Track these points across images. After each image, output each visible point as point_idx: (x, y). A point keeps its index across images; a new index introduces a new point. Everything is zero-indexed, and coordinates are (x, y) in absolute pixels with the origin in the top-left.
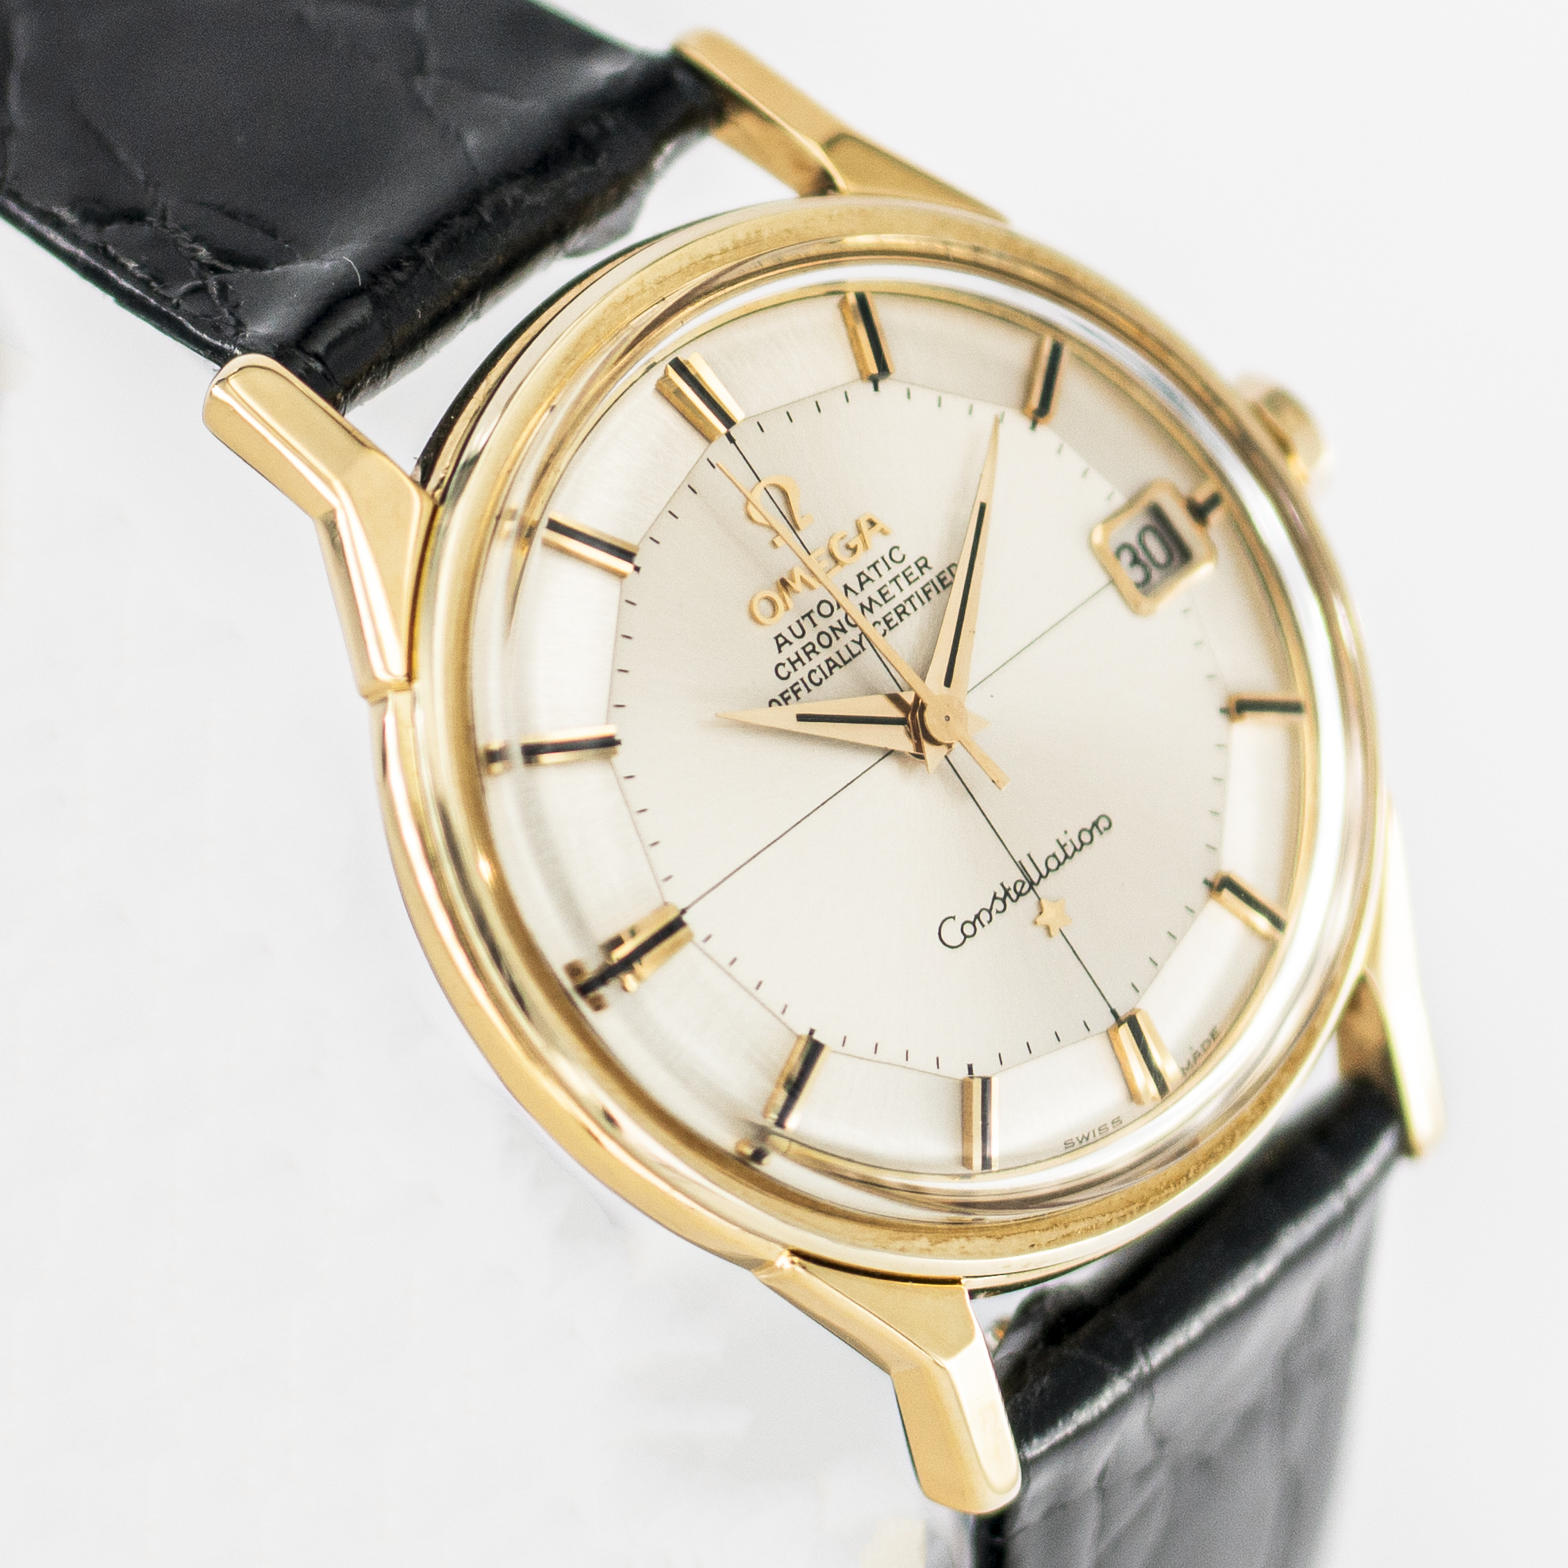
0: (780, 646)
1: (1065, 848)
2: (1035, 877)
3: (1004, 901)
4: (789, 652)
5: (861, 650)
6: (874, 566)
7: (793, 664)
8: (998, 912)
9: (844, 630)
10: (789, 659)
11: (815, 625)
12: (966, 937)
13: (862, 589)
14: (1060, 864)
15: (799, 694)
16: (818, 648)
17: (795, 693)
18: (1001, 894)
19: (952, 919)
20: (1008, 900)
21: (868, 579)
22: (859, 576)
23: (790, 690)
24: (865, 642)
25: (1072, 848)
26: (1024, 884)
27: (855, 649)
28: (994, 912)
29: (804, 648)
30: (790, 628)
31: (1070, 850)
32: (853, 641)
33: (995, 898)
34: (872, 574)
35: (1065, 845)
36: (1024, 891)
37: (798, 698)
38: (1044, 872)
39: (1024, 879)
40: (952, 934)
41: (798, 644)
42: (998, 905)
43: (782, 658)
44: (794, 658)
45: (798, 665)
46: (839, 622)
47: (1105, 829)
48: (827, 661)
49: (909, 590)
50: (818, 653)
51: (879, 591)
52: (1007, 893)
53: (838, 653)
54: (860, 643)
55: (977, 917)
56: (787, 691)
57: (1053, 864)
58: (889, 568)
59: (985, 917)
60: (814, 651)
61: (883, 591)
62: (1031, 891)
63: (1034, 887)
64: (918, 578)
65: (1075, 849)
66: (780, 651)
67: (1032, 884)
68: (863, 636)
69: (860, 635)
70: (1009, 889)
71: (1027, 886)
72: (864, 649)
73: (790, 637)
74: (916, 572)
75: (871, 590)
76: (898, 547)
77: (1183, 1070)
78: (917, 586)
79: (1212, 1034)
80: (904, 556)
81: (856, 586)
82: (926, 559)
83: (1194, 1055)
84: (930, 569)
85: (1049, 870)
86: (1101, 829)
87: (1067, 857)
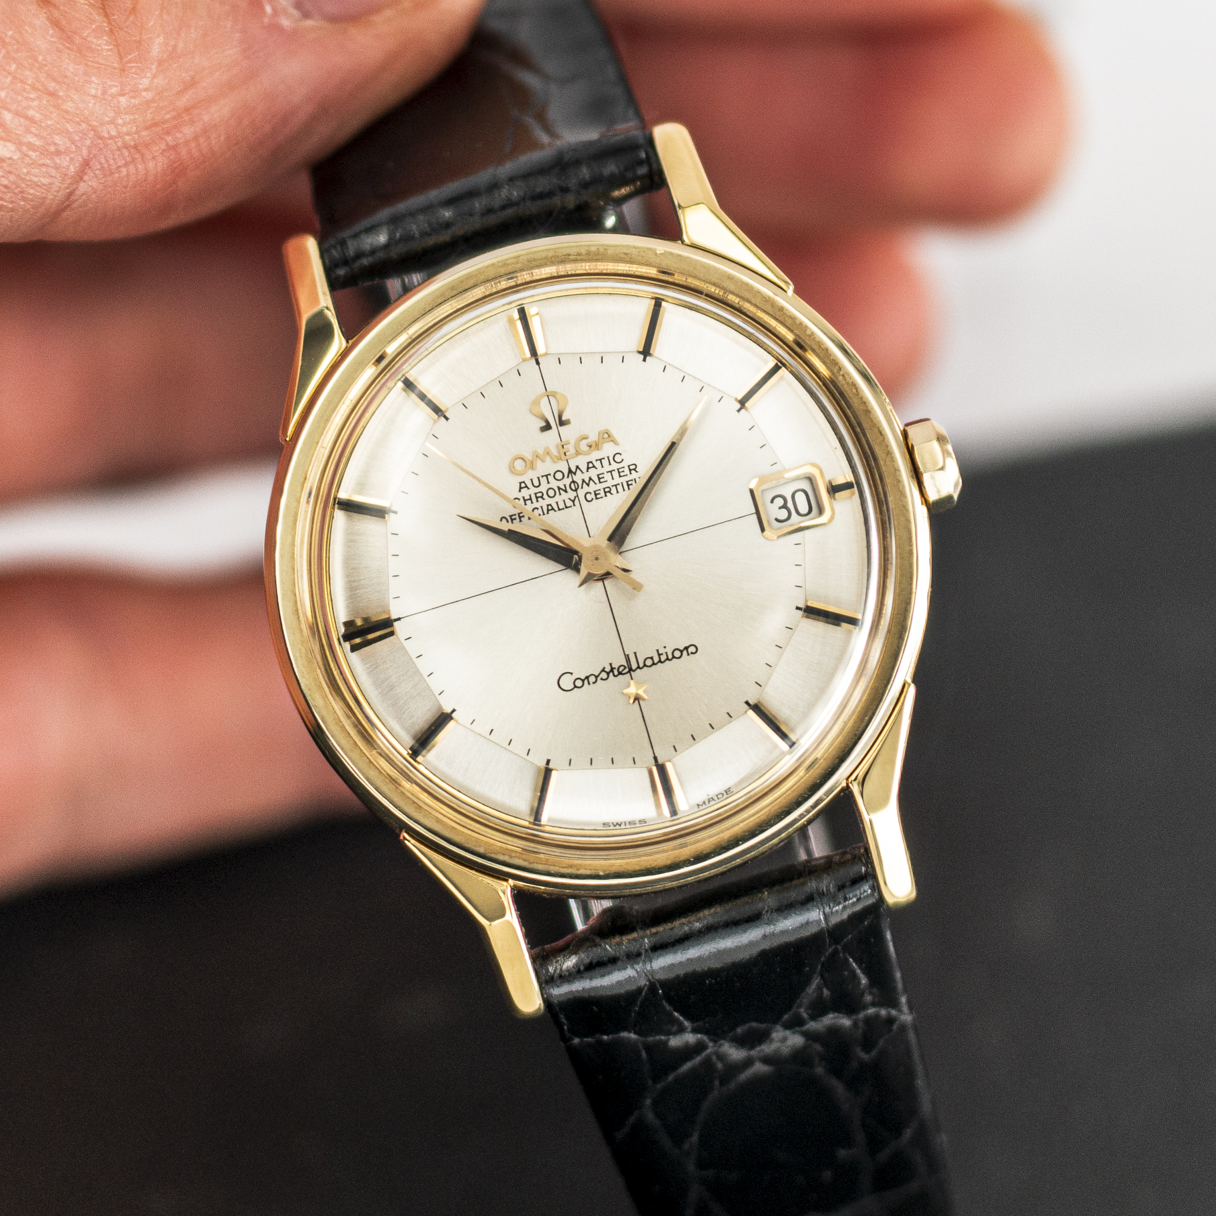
0: (521, 488)
1: (661, 656)
2: (634, 666)
3: (608, 674)
4: (525, 493)
5: (573, 505)
6: (600, 460)
7: (525, 500)
8: (602, 679)
9: (566, 491)
10: (523, 497)
11: (548, 483)
12: (575, 687)
13: (587, 471)
14: (654, 664)
15: (522, 519)
16: (545, 496)
17: (520, 517)
18: (608, 669)
19: (570, 675)
20: (611, 674)
21: (594, 466)
22: (588, 463)
23: (517, 515)
24: (577, 502)
25: (666, 658)
26: (625, 668)
27: (569, 503)
28: (599, 678)
29: (536, 494)
30: (532, 480)
31: (663, 658)
32: (570, 499)
33: (603, 670)
34: (598, 464)
35: (662, 654)
36: (624, 672)
37: (521, 521)
38: (641, 665)
39: (626, 665)
40: (567, 682)
41: (533, 491)
42: (604, 675)
43: (520, 496)
44: (527, 497)
45: (528, 502)
46: (565, 485)
47: (692, 653)
48: (548, 505)
49: (617, 480)
50: (544, 499)
51: (598, 475)
52: (612, 670)
53: (557, 503)
54: (573, 501)
55: (587, 678)
56: (515, 515)
57: (649, 662)
58: (610, 464)
59: (592, 679)
60: (542, 497)
61: (600, 476)
62: (629, 674)
63: (632, 672)
64: (627, 475)
65: (668, 659)
66: (520, 491)
67: (631, 670)
68: (577, 498)
69: (575, 497)
70: (615, 668)
71: (627, 670)
72: (574, 505)
73: (529, 485)
74: (627, 471)
75: (593, 473)
76: (621, 454)
77: (698, 805)
78: (624, 480)
79: (726, 791)
80: (623, 460)
81: (584, 468)
82: (636, 466)
83: (709, 799)
84: (637, 472)
85: (645, 665)
86: (690, 652)
87: (660, 661)
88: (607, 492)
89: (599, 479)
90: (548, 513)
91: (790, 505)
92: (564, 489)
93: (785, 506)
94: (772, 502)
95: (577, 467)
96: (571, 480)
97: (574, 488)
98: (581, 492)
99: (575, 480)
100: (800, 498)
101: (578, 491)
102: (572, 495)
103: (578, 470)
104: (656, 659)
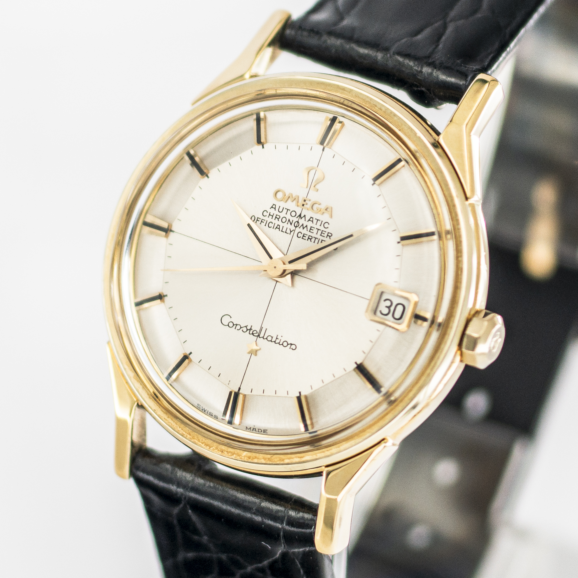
0: (272, 207)
2: (261, 335)
3: (247, 330)
4: (272, 211)
5: (289, 233)
6: (318, 220)
8: (243, 331)
9: (291, 224)
10: (270, 213)
11: (286, 214)
12: (228, 325)
13: (308, 221)
14: (271, 341)
16: (280, 220)
17: (261, 222)
18: (249, 328)
19: (230, 317)
22: (311, 218)
23: (261, 219)
24: (292, 233)
25: (279, 342)
27: (288, 231)
28: (242, 329)
30: (280, 207)
31: (277, 341)
32: (290, 229)
34: (315, 221)
35: (278, 339)
36: (254, 335)
38: (265, 337)
39: (258, 333)
40: (226, 320)
42: (245, 329)
43: (269, 211)
44: (272, 214)
45: (271, 217)
46: (293, 221)
47: (292, 349)
48: (278, 225)
49: (318, 236)
52: (251, 329)
53: (283, 227)
55: (237, 325)
57: (270, 338)
58: (320, 225)
59: (238, 327)
60: (278, 219)
64: (324, 237)
65: (279, 343)
68: (294, 231)
70: (252, 330)
71: (257, 335)
73: (277, 209)
74: (326, 235)
75: (310, 224)
76: (329, 224)
77: (247, 427)
78: (322, 238)
79: (264, 430)
80: (328, 228)
81: (307, 219)
82: (332, 235)
83: (253, 428)
84: (330, 238)
85: (267, 338)
86: (291, 348)
87: (275, 342)
88: (310, 238)
89: (311, 229)
90: (275, 229)
91: (392, 309)
92: (291, 222)
93: (389, 307)
94: (385, 300)
95: (305, 216)
96: (297, 220)
97: (296, 225)
98: (298, 230)
99: (299, 221)
100: (400, 309)
101: (297, 228)
102: (293, 228)
103: (304, 217)
104: (274, 340)
